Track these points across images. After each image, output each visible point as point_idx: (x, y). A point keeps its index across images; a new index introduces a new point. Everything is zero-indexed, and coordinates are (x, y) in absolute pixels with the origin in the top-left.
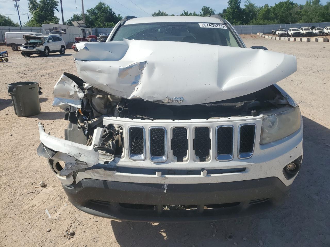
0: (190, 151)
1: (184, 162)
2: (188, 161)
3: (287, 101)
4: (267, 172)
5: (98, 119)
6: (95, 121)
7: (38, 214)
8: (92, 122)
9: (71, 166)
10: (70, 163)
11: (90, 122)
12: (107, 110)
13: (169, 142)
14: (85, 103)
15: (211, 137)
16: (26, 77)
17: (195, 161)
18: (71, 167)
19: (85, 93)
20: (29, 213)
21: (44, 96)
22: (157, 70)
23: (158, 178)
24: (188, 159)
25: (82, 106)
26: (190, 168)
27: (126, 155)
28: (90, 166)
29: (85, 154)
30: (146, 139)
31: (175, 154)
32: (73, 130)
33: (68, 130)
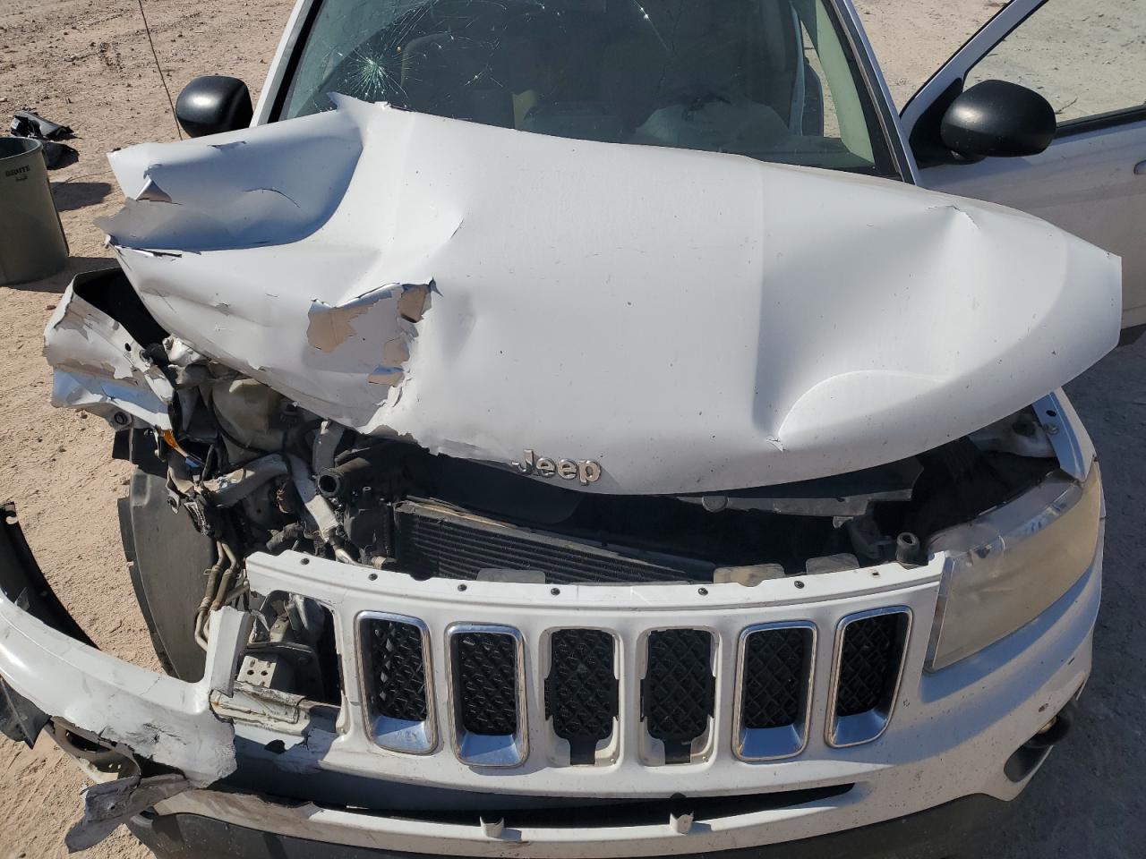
0: (626, 722)
1: (598, 766)
2: (615, 762)
3: (1052, 447)
4: (941, 787)
5: (250, 473)
6: (233, 481)
7: (54, 807)
8: (225, 485)
9: (112, 804)
10: (109, 789)
11: (214, 485)
12: (280, 436)
13: (536, 690)
14: (186, 410)
15: (717, 669)
16: (13, 66)
17: (644, 762)
18: (112, 808)
19: (179, 381)
20: (18, 803)
21: (85, 172)
22: (481, 326)
23: (488, 842)
24: (616, 755)
25: (176, 420)
26: (625, 794)
27: (356, 724)
28: (202, 781)
29: (177, 730)
30: (435, 674)
31: (561, 729)
32: (148, 504)
33: (133, 504)
